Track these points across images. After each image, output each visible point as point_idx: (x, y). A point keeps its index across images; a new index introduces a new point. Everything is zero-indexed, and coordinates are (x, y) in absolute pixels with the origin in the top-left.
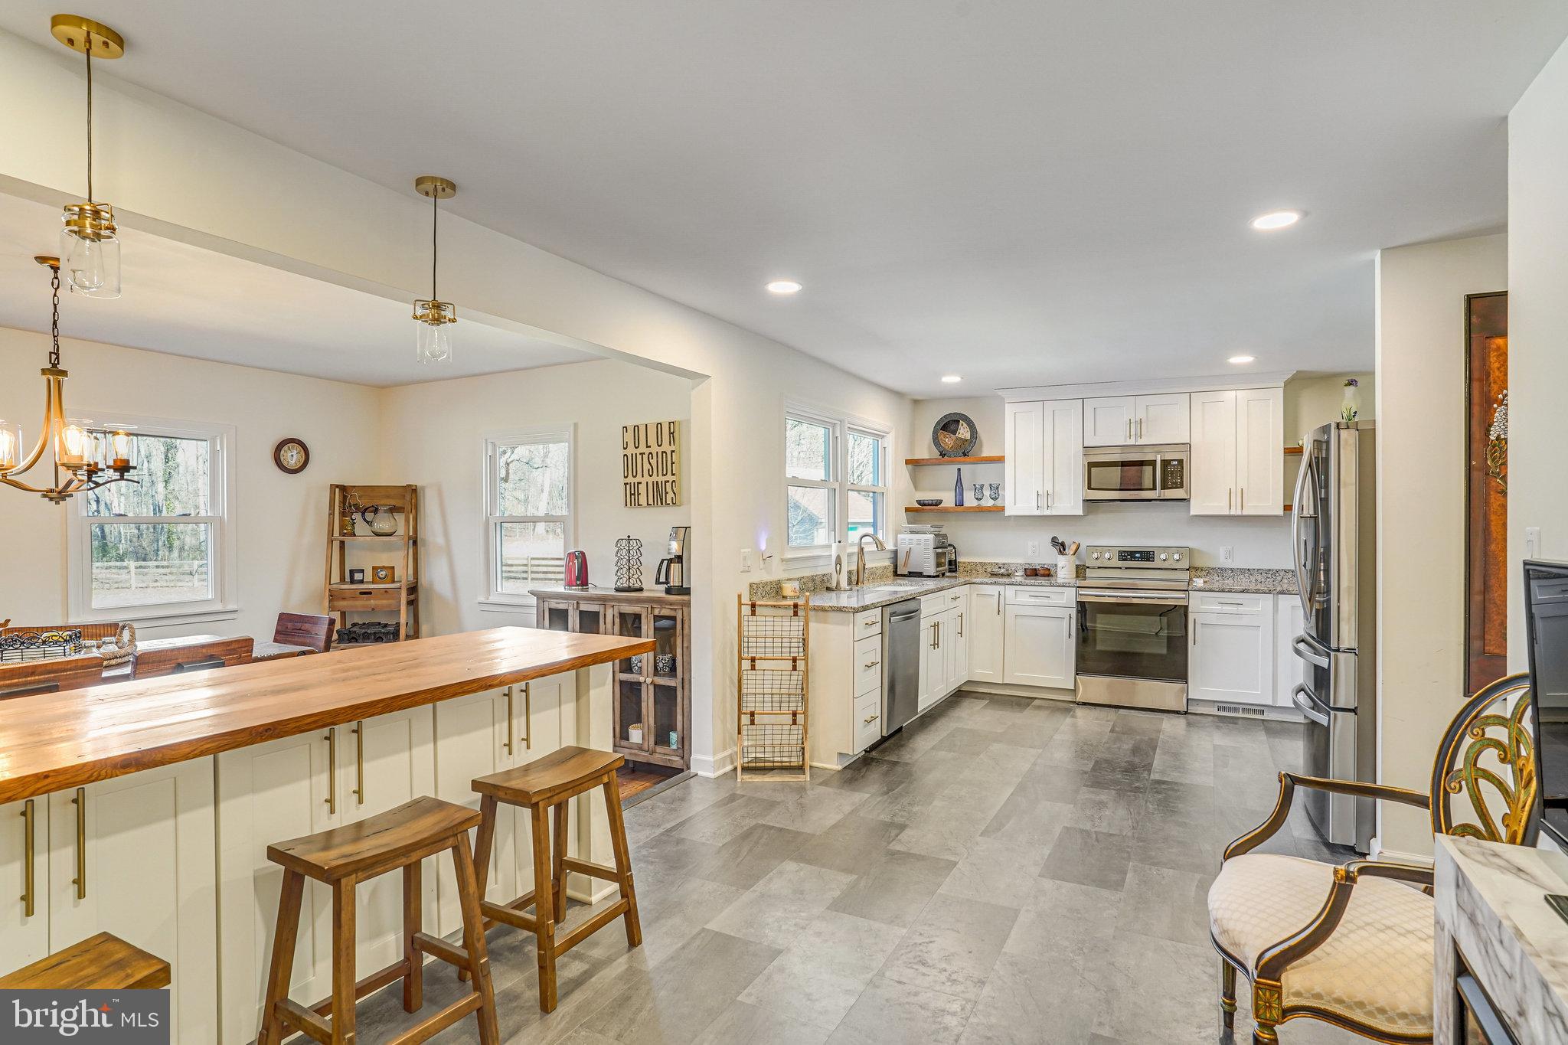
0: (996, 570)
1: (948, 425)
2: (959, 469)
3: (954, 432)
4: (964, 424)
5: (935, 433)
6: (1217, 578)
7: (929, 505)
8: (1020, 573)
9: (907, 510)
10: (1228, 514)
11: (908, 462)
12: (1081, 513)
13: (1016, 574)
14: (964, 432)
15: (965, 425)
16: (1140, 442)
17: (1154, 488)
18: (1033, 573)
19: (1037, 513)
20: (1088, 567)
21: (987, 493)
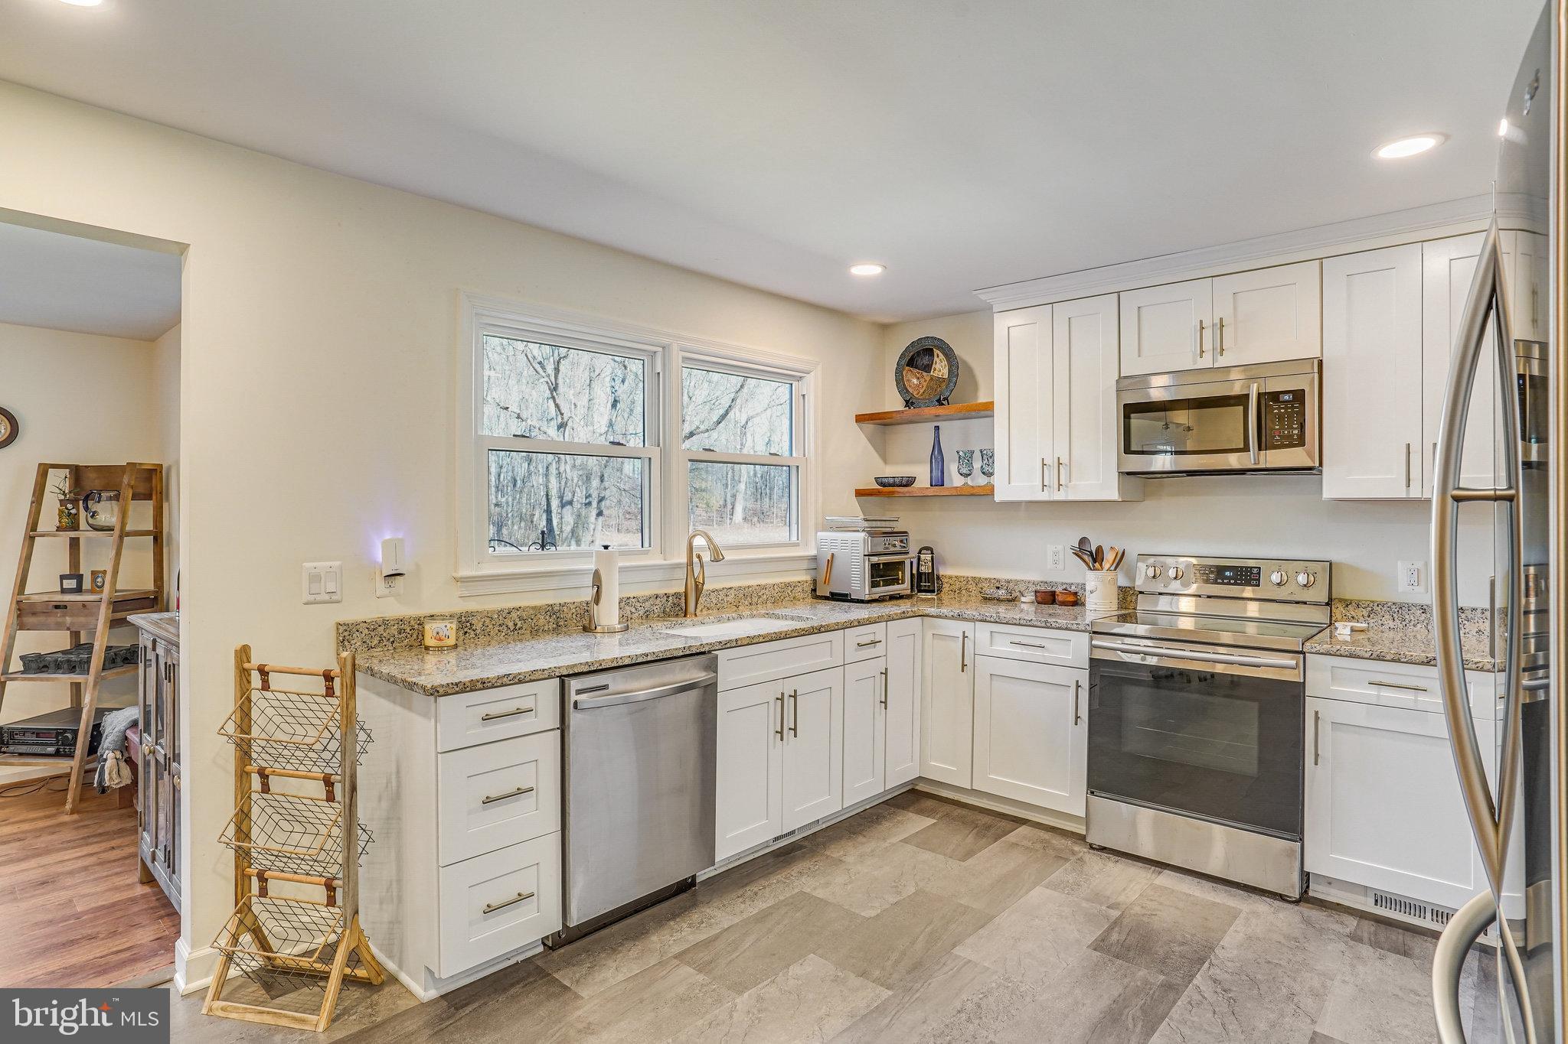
0: (990, 591)
1: (918, 357)
2: (937, 428)
3: (927, 368)
4: (940, 354)
5: (899, 373)
6: (1391, 624)
7: (890, 485)
8: (1029, 597)
9: (860, 493)
10: (1403, 495)
11: (860, 419)
12: (1115, 496)
13: (1023, 599)
14: (940, 367)
15: (941, 356)
16: (1222, 362)
17: (1246, 448)
18: (1048, 598)
19: (1044, 496)
20: (1141, 593)
21: (977, 464)
